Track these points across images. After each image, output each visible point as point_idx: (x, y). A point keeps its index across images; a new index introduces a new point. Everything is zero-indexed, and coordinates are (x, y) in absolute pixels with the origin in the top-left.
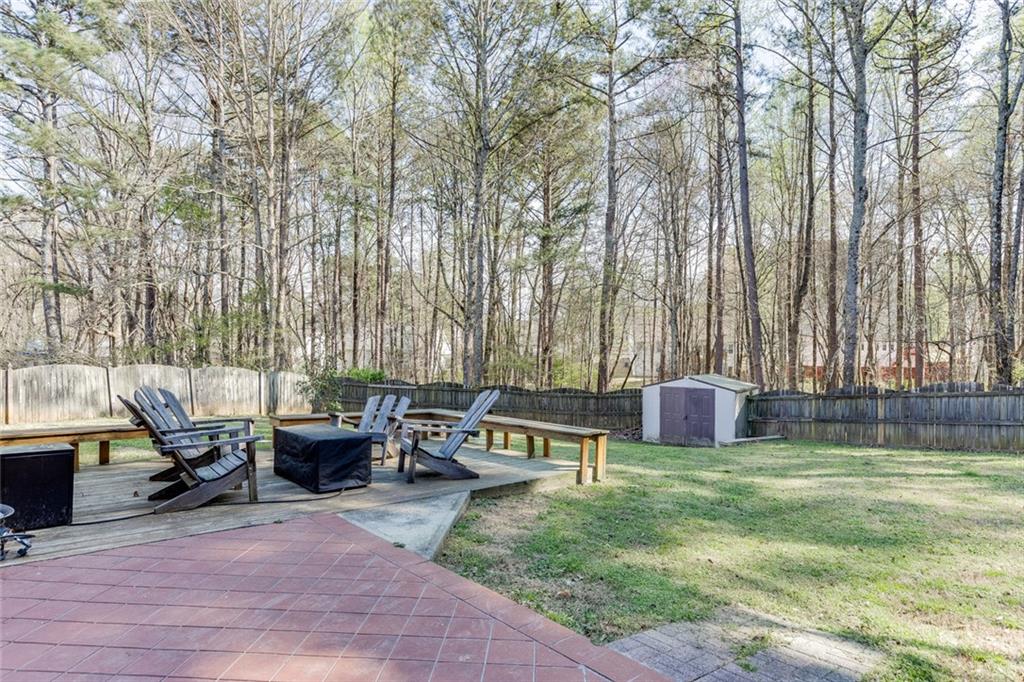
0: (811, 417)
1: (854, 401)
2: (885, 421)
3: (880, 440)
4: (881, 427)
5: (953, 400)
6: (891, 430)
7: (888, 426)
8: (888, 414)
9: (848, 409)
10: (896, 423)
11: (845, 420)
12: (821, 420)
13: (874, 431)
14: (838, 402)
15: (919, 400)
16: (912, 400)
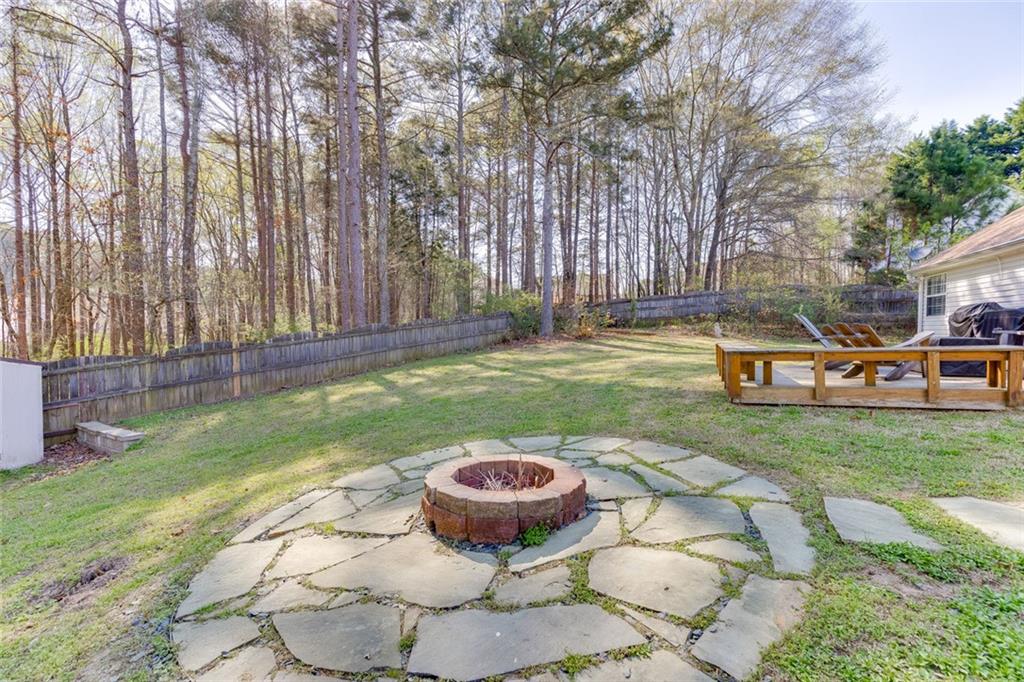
0: (144, 386)
1: (204, 359)
2: (242, 373)
3: (237, 393)
4: (237, 380)
5: (298, 347)
6: (248, 381)
7: (244, 378)
8: (244, 365)
9: (197, 368)
10: (253, 373)
11: (193, 380)
12: (158, 387)
13: (230, 384)
14: (184, 362)
15: (272, 349)
16: (267, 350)
